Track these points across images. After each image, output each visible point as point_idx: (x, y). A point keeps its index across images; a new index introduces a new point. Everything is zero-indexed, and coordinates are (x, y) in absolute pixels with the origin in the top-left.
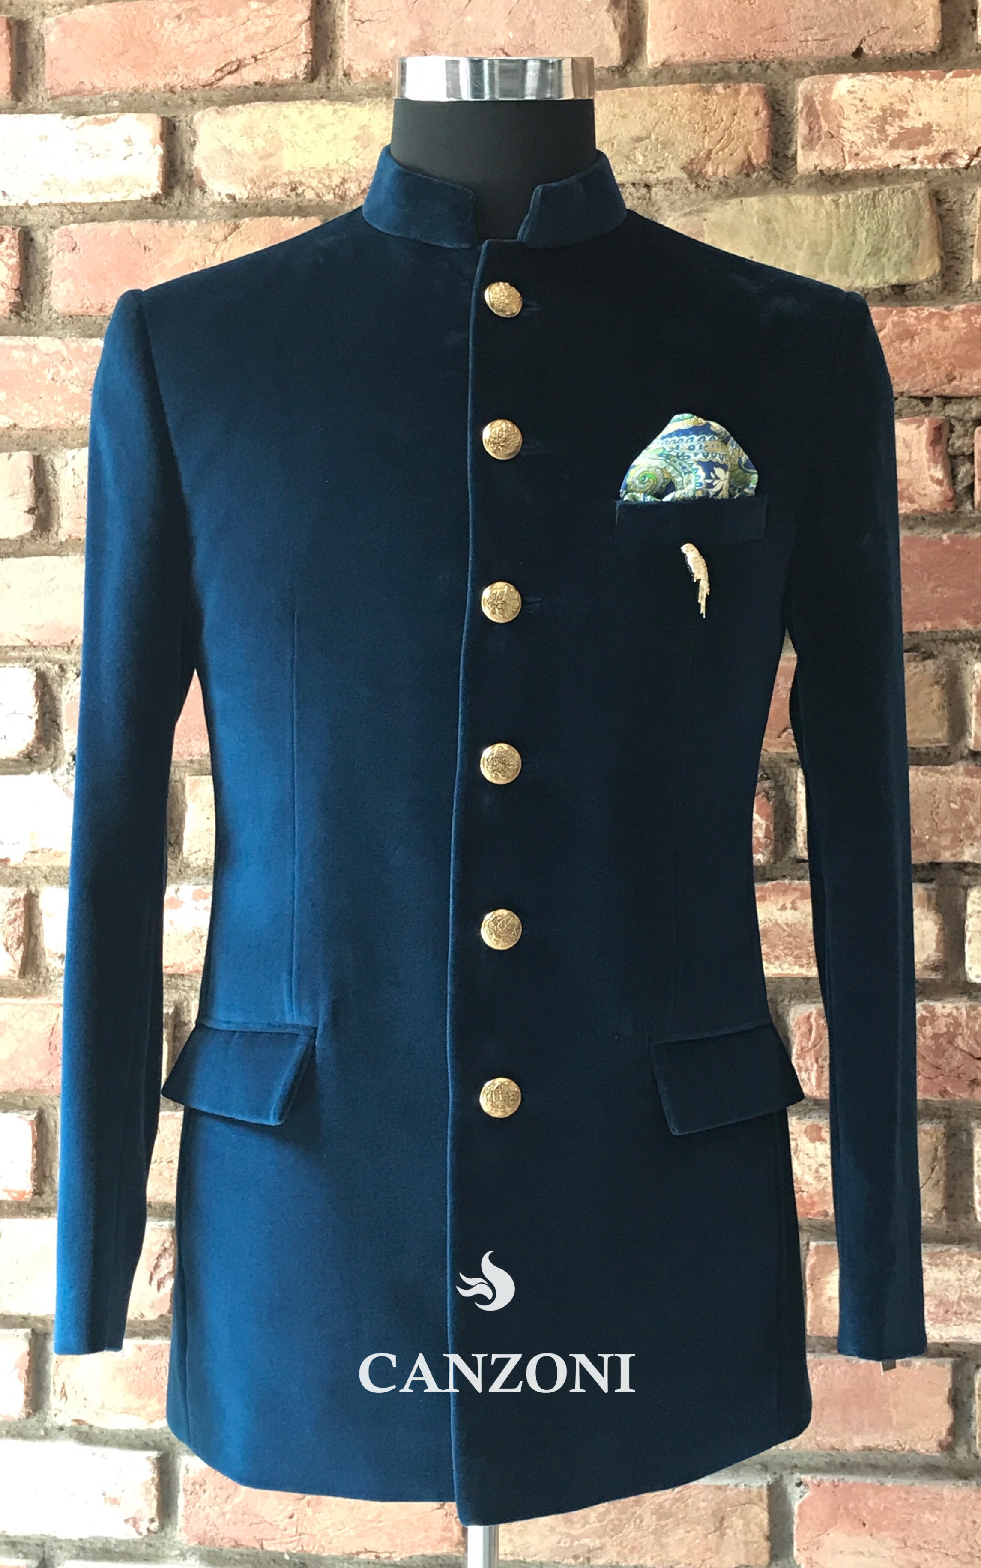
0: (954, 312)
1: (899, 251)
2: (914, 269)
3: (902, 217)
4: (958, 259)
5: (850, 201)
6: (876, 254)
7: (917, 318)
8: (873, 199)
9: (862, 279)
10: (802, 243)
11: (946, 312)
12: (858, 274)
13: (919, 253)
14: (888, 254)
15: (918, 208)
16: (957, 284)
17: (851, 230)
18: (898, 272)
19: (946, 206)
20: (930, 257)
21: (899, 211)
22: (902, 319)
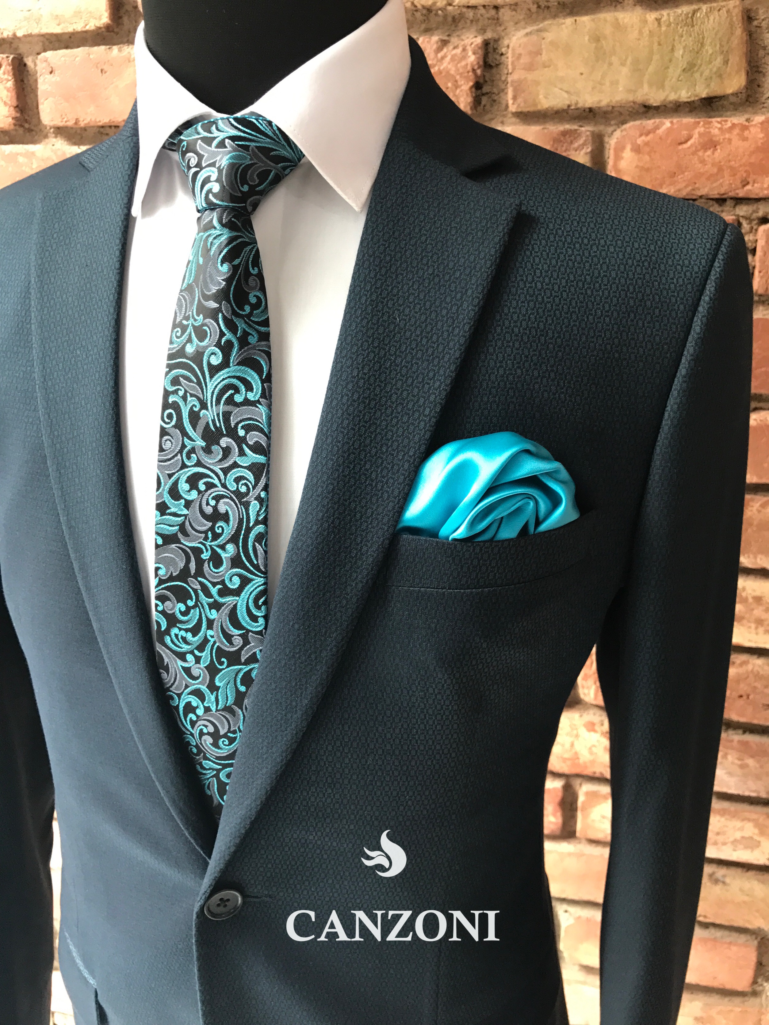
0: (753, 123)
1: (710, 66)
2: (723, 83)
3: (716, 34)
4: (761, 72)
5: (672, 20)
6: (689, 70)
7: (720, 129)
8: (692, 18)
9: (676, 93)
10: (626, 60)
11: (747, 124)
12: (672, 88)
13: (728, 69)
14: (701, 69)
15: (731, 25)
16: (757, 96)
17: (670, 48)
18: (708, 86)
19: (755, 23)
20: (738, 72)
21: (714, 29)
22: (707, 130)
